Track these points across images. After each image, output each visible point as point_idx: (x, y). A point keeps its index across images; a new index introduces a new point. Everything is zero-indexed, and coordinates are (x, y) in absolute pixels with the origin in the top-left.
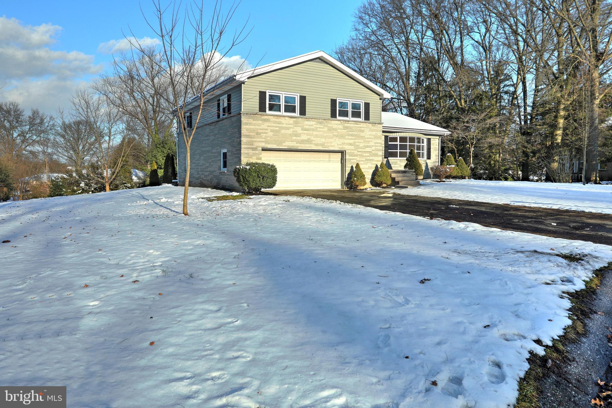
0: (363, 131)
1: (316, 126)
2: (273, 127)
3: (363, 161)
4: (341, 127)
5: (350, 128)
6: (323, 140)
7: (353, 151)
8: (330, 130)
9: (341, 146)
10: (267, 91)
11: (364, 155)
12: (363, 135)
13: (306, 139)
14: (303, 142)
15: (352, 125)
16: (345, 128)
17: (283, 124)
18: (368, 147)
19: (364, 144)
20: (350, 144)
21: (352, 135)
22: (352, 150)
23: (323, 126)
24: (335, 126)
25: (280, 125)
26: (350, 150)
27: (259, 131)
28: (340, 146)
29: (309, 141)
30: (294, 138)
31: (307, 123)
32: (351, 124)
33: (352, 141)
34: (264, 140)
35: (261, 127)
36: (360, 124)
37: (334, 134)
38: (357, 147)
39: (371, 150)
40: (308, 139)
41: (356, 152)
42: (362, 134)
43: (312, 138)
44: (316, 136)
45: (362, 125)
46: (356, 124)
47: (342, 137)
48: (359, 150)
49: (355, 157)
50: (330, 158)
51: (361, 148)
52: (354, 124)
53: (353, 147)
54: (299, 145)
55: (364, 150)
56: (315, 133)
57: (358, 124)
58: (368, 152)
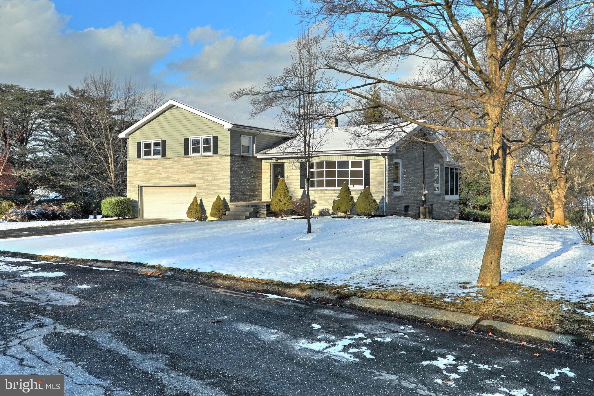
0: (211, 165)
1: (172, 164)
2: (144, 168)
3: (211, 194)
4: (192, 163)
5: (200, 163)
6: (177, 177)
8: (183, 166)
9: (192, 181)
10: (142, 141)
11: (212, 188)
12: (211, 169)
13: (165, 176)
14: (164, 178)
15: (200, 160)
16: (195, 163)
17: (150, 165)
18: (215, 180)
19: (212, 177)
20: (201, 179)
21: (202, 170)
22: (202, 184)
23: (177, 164)
24: (186, 163)
25: (148, 167)
26: (199, 184)
27: (137, 172)
29: (167, 178)
30: (158, 176)
31: (166, 162)
32: (200, 159)
33: (201, 176)
34: (139, 179)
35: (137, 170)
36: (208, 158)
37: (187, 169)
38: (206, 181)
39: (218, 183)
40: (167, 176)
41: (204, 186)
42: (210, 168)
43: (170, 175)
44: (172, 173)
45: (210, 159)
46: (205, 159)
47: (192, 172)
48: (207, 184)
49: (204, 191)
50: (190, 192)
51: (209, 181)
52: (202, 159)
53: (201, 181)
54: (160, 181)
55: (212, 183)
56: (172, 170)
58: (216, 185)
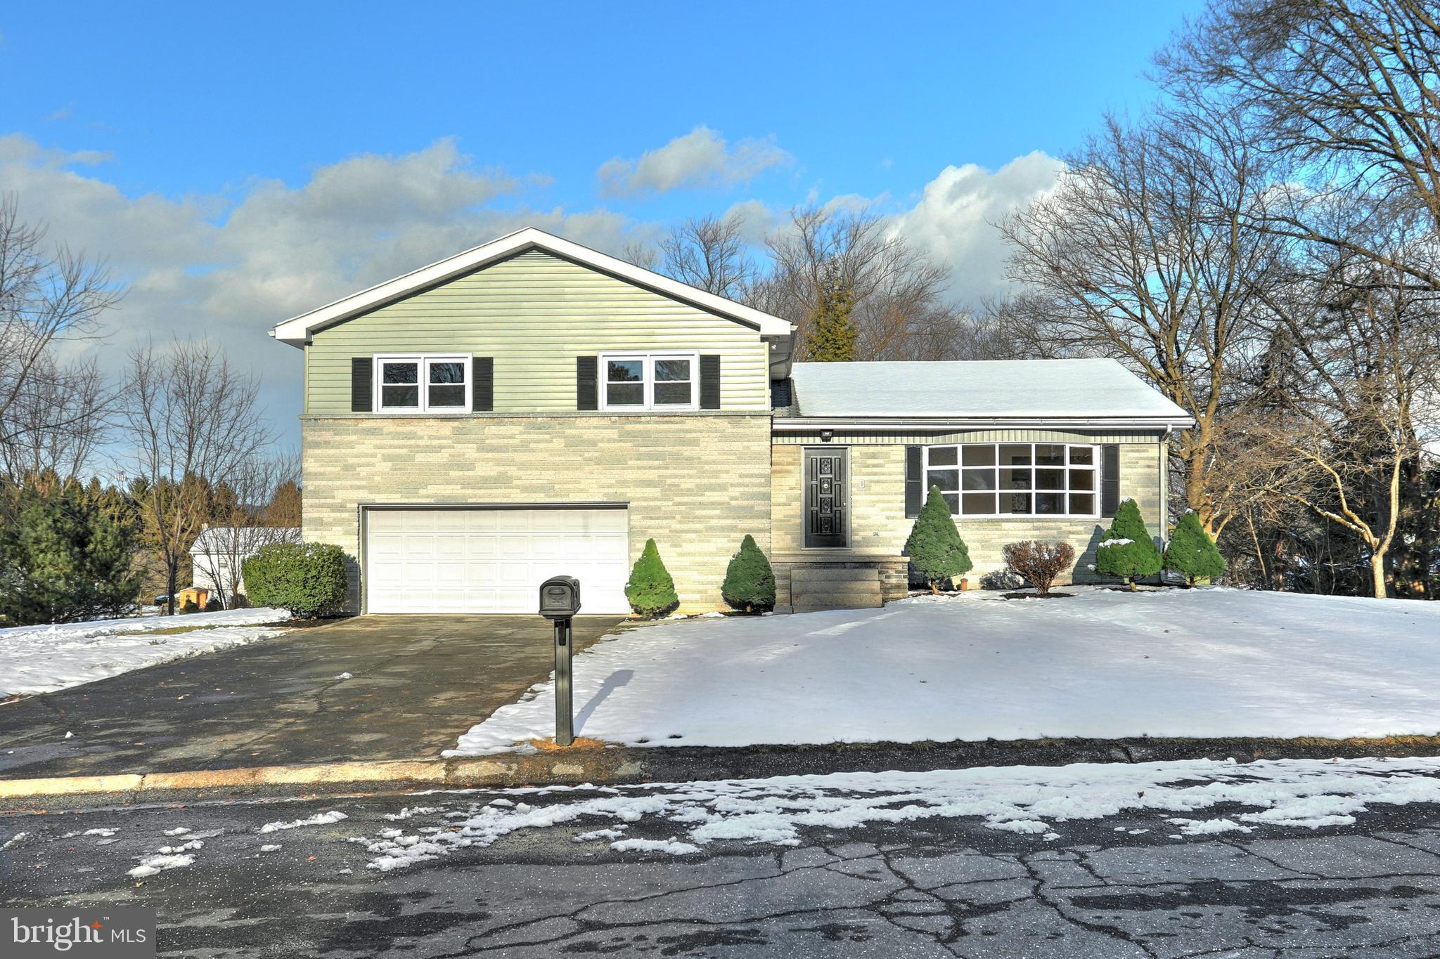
0: (695, 442)
1: (525, 436)
2: (391, 447)
3: (696, 531)
4: (613, 434)
5: (645, 435)
6: (548, 475)
7: (658, 503)
8: (574, 443)
9: (612, 490)
10: (375, 357)
11: (699, 512)
12: (694, 454)
13: (493, 474)
14: (485, 482)
15: (649, 427)
16: (625, 436)
17: (421, 438)
18: (711, 488)
19: (698, 481)
20: (649, 484)
21: (650, 456)
22: (656, 499)
23: (547, 437)
24: (588, 434)
25: (412, 442)
26: (642, 499)
27: (351, 461)
28: (606, 490)
29: (502, 480)
30: (453, 473)
31: (493, 429)
32: (648, 423)
33: (652, 475)
34: (364, 483)
35: (355, 451)
36: (682, 422)
37: (586, 455)
38: (672, 490)
39: (726, 499)
40: (500, 473)
41: (667, 505)
42: (687, 451)
43: (512, 471)
44: (523, 466)
45: (690, 424)
46: (667, 422)
47: (617, 461)
48: (677, 499)
49: (665, 522)
51: (689, 492)
52: (657, 423)
53: (656, 492)
54: (469, 492)
55: (700, 499)
56: (519, 457)
57: (672, 423)
58: (713, 503)
